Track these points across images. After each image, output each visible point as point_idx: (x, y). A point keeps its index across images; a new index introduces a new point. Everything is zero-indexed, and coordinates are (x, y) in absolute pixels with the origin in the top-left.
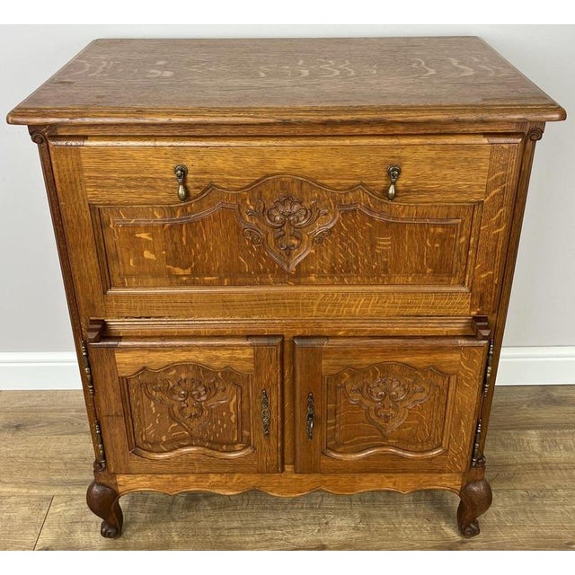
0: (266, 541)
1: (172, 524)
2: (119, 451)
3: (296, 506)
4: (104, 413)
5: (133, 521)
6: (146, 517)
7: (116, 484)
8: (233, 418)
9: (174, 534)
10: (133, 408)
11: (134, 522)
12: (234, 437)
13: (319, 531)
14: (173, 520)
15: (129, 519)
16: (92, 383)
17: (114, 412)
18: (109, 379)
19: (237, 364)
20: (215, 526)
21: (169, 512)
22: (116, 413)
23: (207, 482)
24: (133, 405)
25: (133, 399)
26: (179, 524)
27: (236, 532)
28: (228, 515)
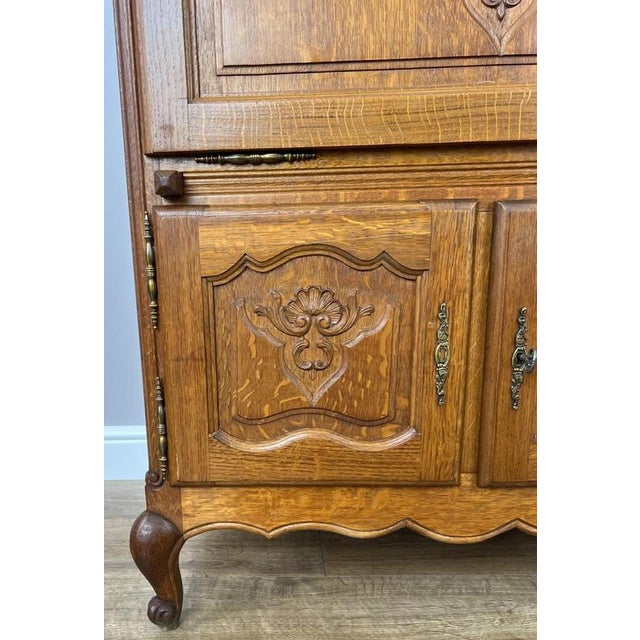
0: (419, 633)
1: (259, 613)
2: (192, 432)
3: (450, 591)
4: (172, 355)
5: (196, 609)
6: (217, 604)
7: (180, 513)
8: (383, 368)
9: (263, 624)
10: (219, 351)
11: (199, 609)
12: (382, 409)
13: (502, 621)
14: (260, 607)
15: (189, 607)
16: (156, 296)
17: (189, 352)
18: (185, 283)
19: (400, 247)
20: (328, 615)
21: (252, 597)
22: (193, 353)
23: (328, 508)
24: (219, 342)
25: (221, 331)
26: (270, 612)
27: (365, 622)
28: (347, 602)
